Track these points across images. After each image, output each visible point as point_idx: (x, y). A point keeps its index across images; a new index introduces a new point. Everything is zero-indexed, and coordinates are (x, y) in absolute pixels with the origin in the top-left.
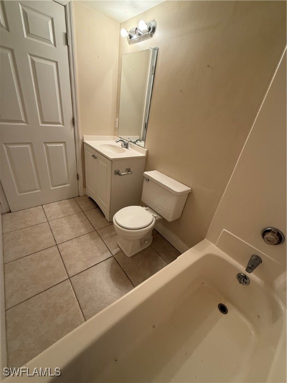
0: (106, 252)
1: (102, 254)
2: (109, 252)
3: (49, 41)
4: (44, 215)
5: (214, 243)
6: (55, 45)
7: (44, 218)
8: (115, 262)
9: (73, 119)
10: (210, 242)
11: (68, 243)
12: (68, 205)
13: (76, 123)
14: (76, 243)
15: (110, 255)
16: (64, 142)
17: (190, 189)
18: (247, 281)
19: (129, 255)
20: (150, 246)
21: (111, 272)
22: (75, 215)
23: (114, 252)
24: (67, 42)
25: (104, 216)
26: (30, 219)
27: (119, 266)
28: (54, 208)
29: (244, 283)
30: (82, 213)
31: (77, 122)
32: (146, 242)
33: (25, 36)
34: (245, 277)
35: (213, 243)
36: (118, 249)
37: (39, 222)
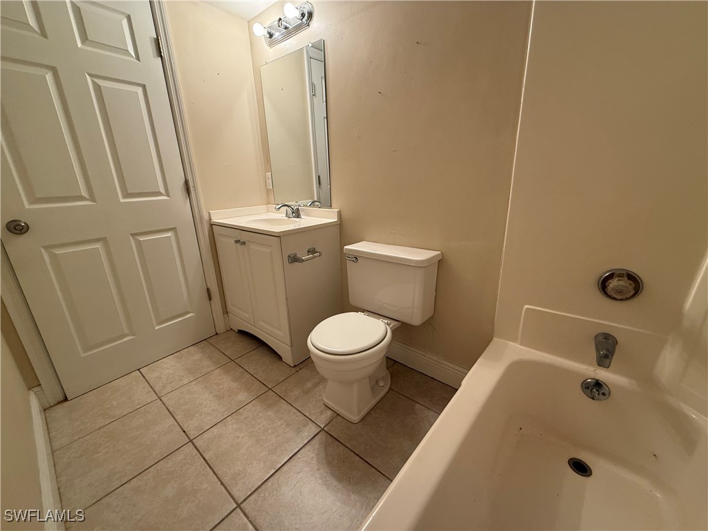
0: (305, 426)
1: (299, 431)
2: (311, 424)
3: (126, 52)
4: (148, 388)
5: (515, 340)
6: (138, 58)
7: (148, 393)
8: (330, 440)
9: (186, 182)
10: (506, 342)
11: (215, 430)
12: (198, 356)
13: (192, 189)
14: (235, 426)
15: (315, 430)
16: (174, 229)
17: (439, 252)
18: (605, 390)
19: (355, 418)
20: (390, 388)
21: (329, 463)
22: (217, 372)
23: (322, 420)
24: (160, 52)
25: (280, 358)
26: (115, 403)
27: (342, 448)
28: (168, 370)
29: (601, 396)
30: (231, 364)
31: (194, 187)
32: (381, 384)
33: (79, 45)
34: (598, 384)
35: (512, 341)
36: (329, 413)
37: (139, 404)
